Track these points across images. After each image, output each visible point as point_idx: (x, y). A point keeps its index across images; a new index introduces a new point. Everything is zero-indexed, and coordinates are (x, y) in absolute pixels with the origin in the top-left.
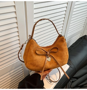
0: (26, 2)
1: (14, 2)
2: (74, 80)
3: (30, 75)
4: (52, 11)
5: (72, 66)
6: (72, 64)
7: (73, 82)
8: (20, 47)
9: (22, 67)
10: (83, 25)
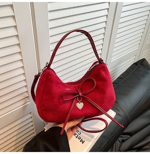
0: (33, 3)
2: (126, 138)
4: (81, 15)
5: (121, 113)
7: (123, 141)
8: (25, 80)
9: (31, 117)
10: (139, 42)
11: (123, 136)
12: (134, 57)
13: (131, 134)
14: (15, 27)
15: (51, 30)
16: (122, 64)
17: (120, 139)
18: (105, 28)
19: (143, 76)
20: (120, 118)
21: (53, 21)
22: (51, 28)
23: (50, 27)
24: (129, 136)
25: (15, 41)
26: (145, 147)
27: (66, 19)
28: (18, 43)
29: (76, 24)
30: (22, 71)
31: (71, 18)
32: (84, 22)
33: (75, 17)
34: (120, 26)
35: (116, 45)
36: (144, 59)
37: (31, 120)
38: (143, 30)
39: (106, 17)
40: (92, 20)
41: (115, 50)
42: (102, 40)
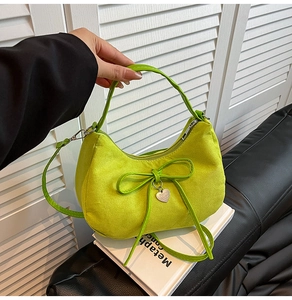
2: (255, 261)
4: (166, 15)
5: (247, 211)
6: (245, 205)
7: (250, 267)
9: (69, 217)
11: (251, 256)
12: (277, 100)
13: (266, 253)
16: (252, 113)
17: (244, 262)
18: (216, 40)
20: (244, 221)
21: (109, 27)
24: (262, 258)
27: (135, 21)
34: (247, 36)
35: (238, 76)
39: (217, 17)
40: (188, 24)
41: (236, 85)
42: (210, 65)
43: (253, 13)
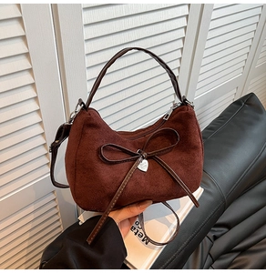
1: (19, 5)
3: (80, 224)
6: (211, 185)
7: (216, 238)
8: (43, 134)
9: (54, 200)
10: (243, 64)
11: (216, 229)
12: (235, 91)
13: (229, 226)
14: (24, 38)
15: (89, 43)
17: (211, 235)
18: (184, 38)
19: (251, 124)
20: (210, 198)
21: (91, 27)
22: (87, 40)
23: (85, 38)
24: (225, 230)
25: (24, 64)
26: (253, 248)
27: (114, 22)
28: (30, 67)
29: (133, 31)
30: (36, 118)
31: (123, 20)
32: (147, 28)
33: (130, 19)
34: (210, 35)
35: (202, 70)
36: (252, 94)
37: (54, 204)
38: (250, 42)
39: (185, 18)
40: (160, 24)
41: (200, 78)
42: (178, 61)
43: (215, 14)
